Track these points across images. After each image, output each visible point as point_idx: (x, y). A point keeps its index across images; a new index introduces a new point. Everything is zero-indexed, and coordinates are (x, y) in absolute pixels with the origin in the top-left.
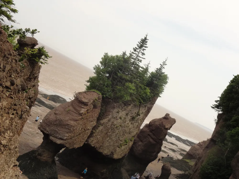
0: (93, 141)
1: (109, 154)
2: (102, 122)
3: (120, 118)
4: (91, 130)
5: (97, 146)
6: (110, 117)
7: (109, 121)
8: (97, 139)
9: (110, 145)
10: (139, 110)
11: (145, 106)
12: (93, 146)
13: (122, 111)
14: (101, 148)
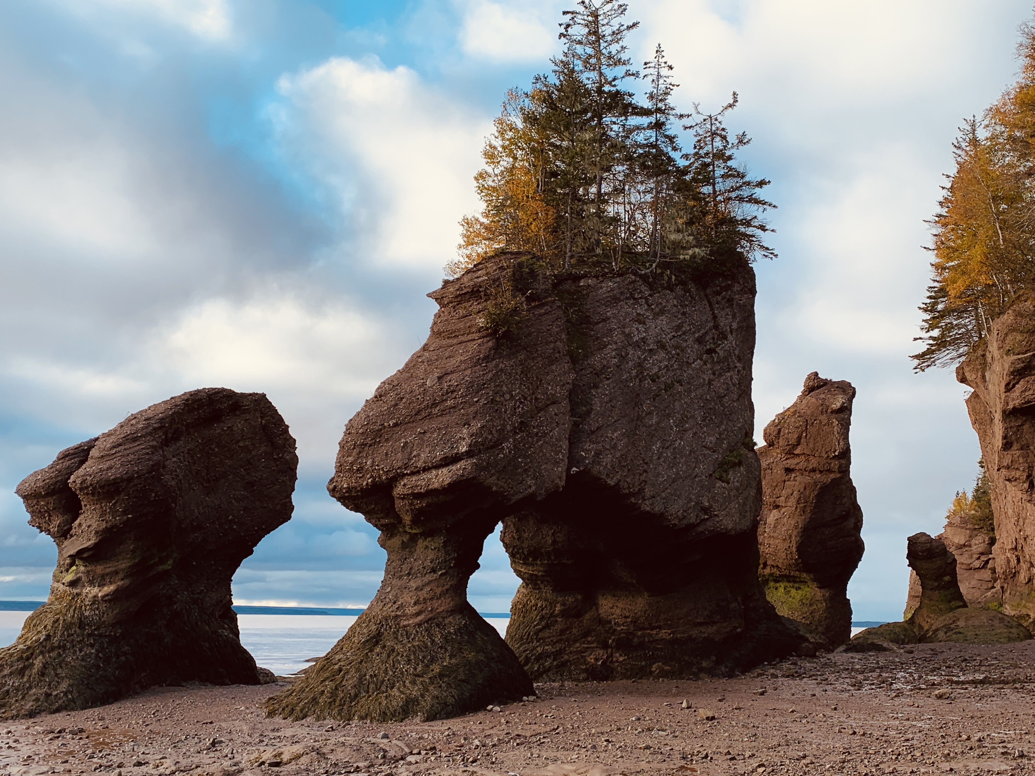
0: (598, 454)
1: (692, 518)
2: (596, 360)
3: (662, 346)
4: (567, 403)
6: (617, 336)
7: (623, 358)
8: (614, 447)
9: (677, 473)
10: (715, 317)
11: (729, 302)
12: (612, 483)
13: (656, 315)
14: (648, 491)
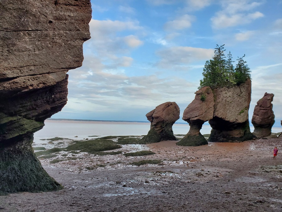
0: (218, 114)
1: (235, 121)
2: (218, 101)
3: (230, 97)
4: (213, 107)
5: (223, 117)
6: (222, 97)
7: (222, 100)
8: (221, 112)
9: (232, 115)
10: (240, 90)
11: (244, 87)
12: (220, 117)
13: (229, 92)
14: (227, 118)
